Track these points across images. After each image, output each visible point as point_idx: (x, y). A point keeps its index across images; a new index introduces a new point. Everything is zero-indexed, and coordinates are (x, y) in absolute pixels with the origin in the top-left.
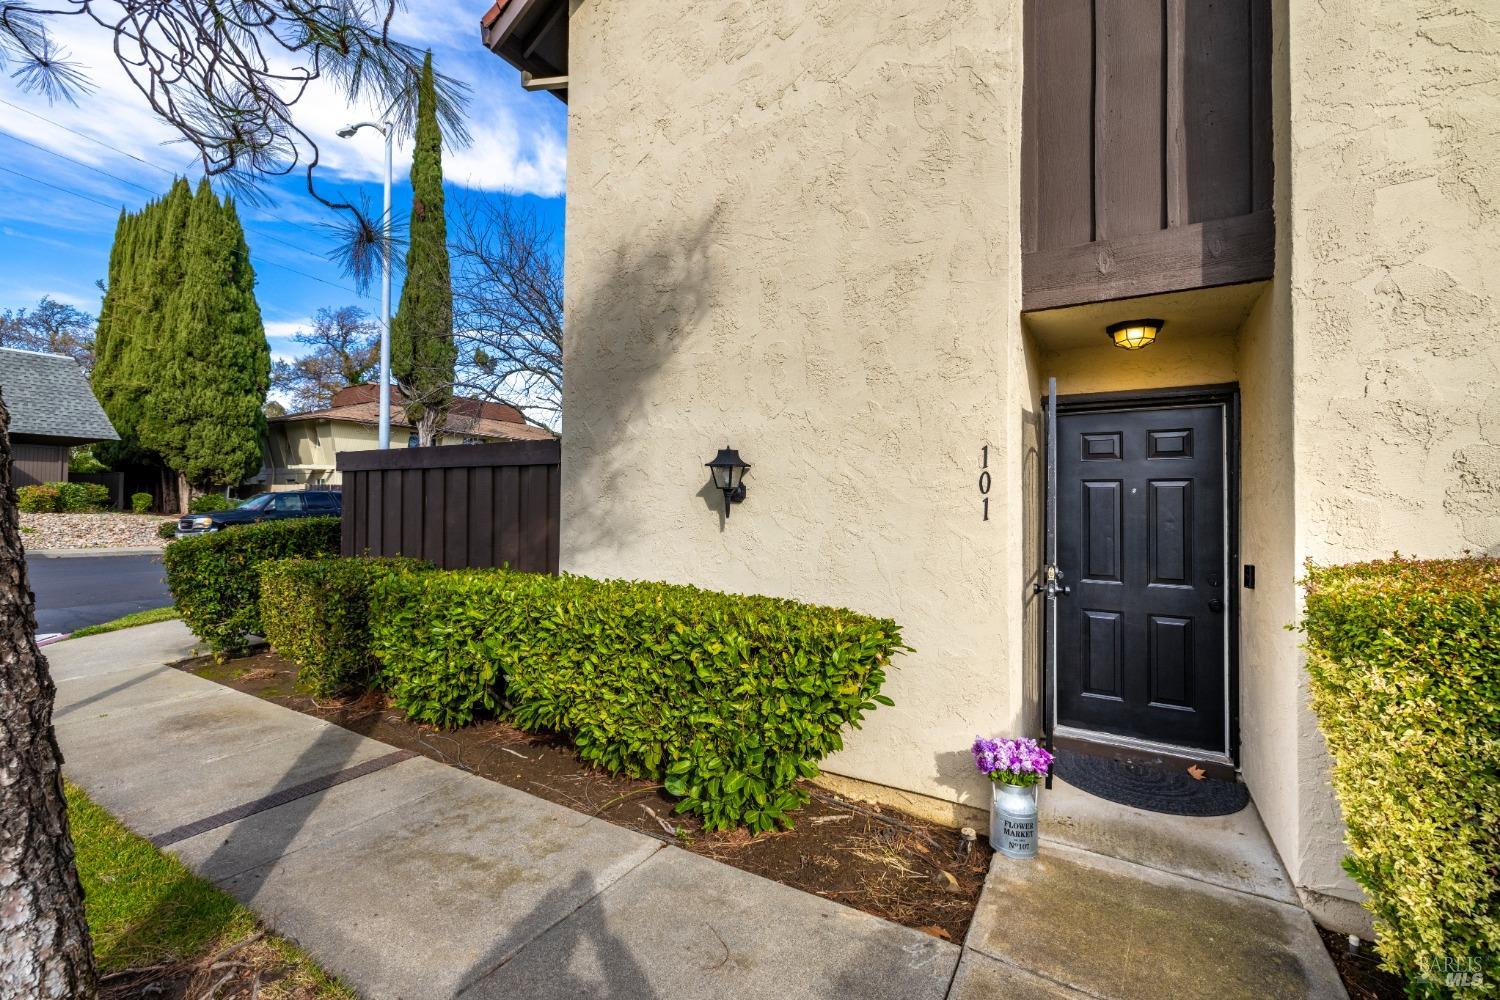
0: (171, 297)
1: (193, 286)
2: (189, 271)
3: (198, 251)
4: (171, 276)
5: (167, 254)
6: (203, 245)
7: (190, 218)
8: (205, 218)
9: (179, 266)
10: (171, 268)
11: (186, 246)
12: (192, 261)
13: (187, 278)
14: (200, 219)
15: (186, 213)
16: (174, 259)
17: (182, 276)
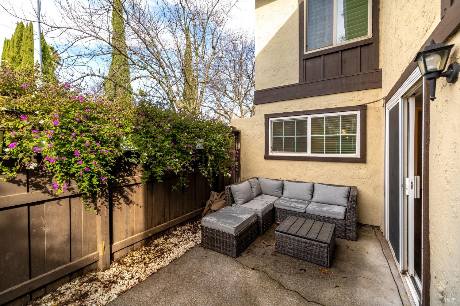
0: (17, 68)
1: (25, 63)
2: (23, 57)
3: (27, 50)
4: (17, 60)
5: (15, 51)
6: (29, 47)
7: (23, 37)
8: (29, 37)
9: (20, 56)
10: (17, 57)
11: (22, 47)
12: (24, 53)
13: (23, 60)
14: (27, 37)
15: (22, 35)
16: (18, 53)
17: (21, 60)
